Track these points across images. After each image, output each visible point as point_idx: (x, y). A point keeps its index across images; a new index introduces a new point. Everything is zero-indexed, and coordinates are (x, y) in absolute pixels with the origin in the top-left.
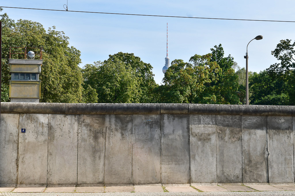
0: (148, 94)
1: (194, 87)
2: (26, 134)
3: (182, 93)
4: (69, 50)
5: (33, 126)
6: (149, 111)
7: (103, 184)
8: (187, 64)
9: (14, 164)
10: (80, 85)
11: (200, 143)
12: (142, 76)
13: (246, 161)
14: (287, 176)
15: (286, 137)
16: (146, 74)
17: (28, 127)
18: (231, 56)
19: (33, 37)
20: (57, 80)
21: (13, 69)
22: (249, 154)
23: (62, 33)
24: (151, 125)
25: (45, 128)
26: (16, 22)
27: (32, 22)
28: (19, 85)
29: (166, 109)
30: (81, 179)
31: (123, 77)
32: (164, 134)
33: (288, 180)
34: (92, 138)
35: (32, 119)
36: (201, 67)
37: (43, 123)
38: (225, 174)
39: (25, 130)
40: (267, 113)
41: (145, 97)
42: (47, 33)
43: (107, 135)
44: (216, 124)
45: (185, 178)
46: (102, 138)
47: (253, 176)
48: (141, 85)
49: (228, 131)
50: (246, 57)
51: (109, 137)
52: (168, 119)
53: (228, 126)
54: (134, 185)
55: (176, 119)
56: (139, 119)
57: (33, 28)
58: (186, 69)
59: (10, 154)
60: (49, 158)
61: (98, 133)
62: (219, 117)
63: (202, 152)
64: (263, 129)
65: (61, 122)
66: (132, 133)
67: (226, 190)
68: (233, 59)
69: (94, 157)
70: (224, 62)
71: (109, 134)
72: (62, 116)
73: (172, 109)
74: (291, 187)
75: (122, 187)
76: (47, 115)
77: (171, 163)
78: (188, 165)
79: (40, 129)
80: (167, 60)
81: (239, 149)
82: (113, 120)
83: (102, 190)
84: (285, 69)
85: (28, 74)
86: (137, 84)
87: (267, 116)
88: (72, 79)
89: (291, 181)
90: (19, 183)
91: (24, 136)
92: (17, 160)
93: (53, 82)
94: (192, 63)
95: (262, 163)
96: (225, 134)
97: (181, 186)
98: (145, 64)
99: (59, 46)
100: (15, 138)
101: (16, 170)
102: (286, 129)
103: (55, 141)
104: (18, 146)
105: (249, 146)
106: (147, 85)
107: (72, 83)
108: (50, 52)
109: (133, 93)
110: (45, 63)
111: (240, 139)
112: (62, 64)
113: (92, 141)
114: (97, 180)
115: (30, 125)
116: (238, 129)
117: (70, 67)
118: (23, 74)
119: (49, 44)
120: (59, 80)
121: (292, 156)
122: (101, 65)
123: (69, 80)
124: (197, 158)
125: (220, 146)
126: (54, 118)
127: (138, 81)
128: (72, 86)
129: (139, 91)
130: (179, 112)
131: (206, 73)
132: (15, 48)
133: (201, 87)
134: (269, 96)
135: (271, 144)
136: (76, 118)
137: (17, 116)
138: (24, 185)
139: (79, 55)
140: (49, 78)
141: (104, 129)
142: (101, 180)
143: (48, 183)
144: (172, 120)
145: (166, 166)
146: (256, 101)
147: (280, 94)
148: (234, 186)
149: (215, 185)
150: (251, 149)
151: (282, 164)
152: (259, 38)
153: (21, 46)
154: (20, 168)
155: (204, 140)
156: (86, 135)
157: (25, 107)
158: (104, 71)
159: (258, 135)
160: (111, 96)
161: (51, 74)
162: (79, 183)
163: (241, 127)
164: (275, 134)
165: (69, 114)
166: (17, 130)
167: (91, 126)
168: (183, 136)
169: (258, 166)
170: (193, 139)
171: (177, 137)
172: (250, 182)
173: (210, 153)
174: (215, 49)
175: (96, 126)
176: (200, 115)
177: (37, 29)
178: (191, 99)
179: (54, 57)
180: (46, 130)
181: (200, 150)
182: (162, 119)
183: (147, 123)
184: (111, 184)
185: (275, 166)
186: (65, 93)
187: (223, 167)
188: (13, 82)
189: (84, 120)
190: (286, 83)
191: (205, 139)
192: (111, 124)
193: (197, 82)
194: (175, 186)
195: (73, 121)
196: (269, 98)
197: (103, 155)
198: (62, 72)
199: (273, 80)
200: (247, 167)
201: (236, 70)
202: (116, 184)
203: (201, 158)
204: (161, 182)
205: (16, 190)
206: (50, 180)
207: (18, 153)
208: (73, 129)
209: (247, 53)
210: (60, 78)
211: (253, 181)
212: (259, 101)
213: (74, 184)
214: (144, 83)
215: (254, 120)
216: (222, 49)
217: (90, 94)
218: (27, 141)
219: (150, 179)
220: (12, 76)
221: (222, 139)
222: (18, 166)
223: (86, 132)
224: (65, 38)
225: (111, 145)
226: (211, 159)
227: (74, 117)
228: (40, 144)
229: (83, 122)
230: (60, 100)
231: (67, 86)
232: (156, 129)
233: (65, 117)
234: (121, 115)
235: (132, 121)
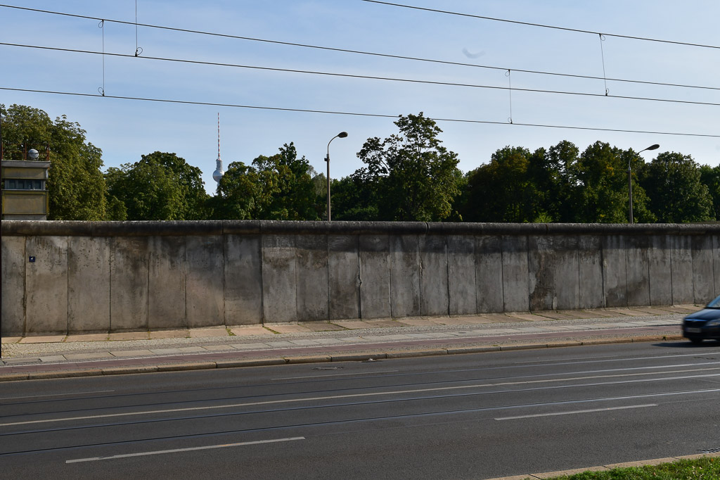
0: (197, 208)
1: (260, 198)
2: (36, 263)
3: (243, 207)
4: (86, 147)
5: (46, 252)
6: (208, 230)
7: (146, 328)
8: (250, 168)
9: (19, 305)
10: (103, 196)
11: (275, 271)
12: (187, 184)
13: (333, 293)
14: (383, 309)
15: (382, 261)
16: (193, 182)
17: (39, 254)
18: (306, 158)
19: (34, 130)
20: (69, 189)
21: (7, 174)
22: (337, 283)
23: (75, 125)
24: (210, 249)
25: (63, 255)
26: (7, 108)
27: (32, 109)
28: (16, 196)
29: (231, 227)
30: (116, 323)
31: (161, 185)
32: (227, 260)
33: (383, 314)
34: (130, 267)
35: (44, 244)
36: (268, 172)
37: (60, 249)
38: (308, 310)
39: (34, 258)
40: (358, 232)
41: (193, 212)
42: (54, 124)
43: (151, 263)
44: (296, 246)
45: (256, 317)
46: (143, 267)
47: (342, 310)
48: (187, 196)
49: (310, 256)
50: (327, 160)
51: (154, 266)
52: (233, 241)
53: (310, 248)
54: (188, 328)
55: (244, 240)
56: (194, 242)
57: (33, 117)
58: (248, 175)
59: (13, 291)
60: (70, 295)
61: (138, 260)
62: (300, 238)
63: (278, 282)
64: (354, 252)
65: (87, 246)
66: (185, 260)
67: (309, 330)
68: (308, 162)
69: (134, 293)
70: (296, 165)
71: (154, 262)
72: (87, 239)
73: (238, 227)
74: (386, 322)
75: (172, 332)
76: (66, 238)
77: (238, 297)
78: (260, 300)
79: (57, 257)
80: (219, 162)
81: (324, 277)
82: (159, 244)
83: (145, 337)
84: (373, 175)
85: (30, 181)
86: (181, 195)
87: (359, 235)
88: (92, 188)
89: (388, 315)
90: (27, 330)
91: (32, 267)
92: (24, 299)
93: (64, 191)
94: (256, 166)
95: (352, 294)
96: (307, 258)
97: (251, 327)
98: (192, 168)
99: (71, 141)
100: (20, 270)
101: (22, 313)
102: (382, 250)
103: (78, 273)
104: (25, 280)
105: (337, 273)
106: (194, 196)
107: (91, 194)
108: (58, 150)
109: (175, 207)
110: (52, 165)
111: (326, 265)
112: (76, 168)
113: (130, 272)
114: (138, 323)
115: (42, 251)
116: (323, 252)
117: (87, 172)
118: (22, 181)
119: (56, 138)
120: (72, 189)
121: (389, 285)
122: (130, 169)
123: (87, 189)
124: (271, 290)
125: (300, 275)
126: (75, 241)
127: (182, 191)
128: (91, 197)
129: (184, 204)
130: (247, 231)
131: (274, 181)
132: (7, 145)
133: (268, 199)
134: (353, 209)
135: (364, 269)
136: (108, 241)
137: (22, 239)
138: (35, 333)
139: (100, 155)
140: (57, 187)
141: (147, 255)
142: (143, 323)
143: (70, 329)
144: (238, 242)
145: (231, 302)
146: (338, 216)
147: (367, 207)
148: (319, 325)
149: (294, 324)
150: (339, 277)
151: (377, 294)
152: (343, 135)
153: (15, 142)
154: (28, 311)
155: (281, 267)
156: (122, 264)
157: (34, 226)
158: (134, 176)
159: (348, 260)
160: (145, 210)
161: (60, 181)
162: (112, 328)
163: (327, 250)
164: (368, 257)
165: (98, 236)
166: (23, 258)
167: (128, 252)
168: (253, 262)
169: (348, 298)
170: (266, 266)
171: (245, 264)
172: (339, 319)
173: (288, 284)
174: (285, 148)
175: (136, 251)
176: (275, 235)
177: (39, 118)
178: (255, 214)
179: (65, 157)
180: (64, 257)
181: (275, 280)
182: (225, 240)
183: (205, 247)
184: (157, 328)
185: (368, 297)
186: (81, 207)
187: (304, 300)
188: (7, 192)
189: (118, 243)
190: (374, 193)
191: (281, 265)
192: (155, 249)
193: (263, 192)
194: (244, 328)
195: (104, 244)
196: (353, 212)
197: (145, 290)
198: (77, 179)
199: (358, 189)
200: (335, 300)
201: (312, 176)
202: (164, 328)
203: (277, 290)
204: (224, 324)
205: (24, 340)
206: (72, 325)
207: (25, 290)
208: (104, 257)
209: (328, 155)
210: (74, 187)
211: (341, 317)
212: (341, 216)
213: (106, 330)
214: (191, 193)
215: (343, 240)
216: (293, 148)
217: (116, 208)
218: (37, 273)
219: (210, 320)
220: (7, 183)
221: (303, 266)
222: (25, 308)
223: (121, 259)
224: (80, 131)
225: (157, 276)
226: (289, 291)
227: (104, 240)
228: (56, 277)
229: (118, 245)
230: (73, 216)
231: (84, 197)
232: (217, 255)
233: (91, 240)
234: (170, 237)
235: (184, 244)
